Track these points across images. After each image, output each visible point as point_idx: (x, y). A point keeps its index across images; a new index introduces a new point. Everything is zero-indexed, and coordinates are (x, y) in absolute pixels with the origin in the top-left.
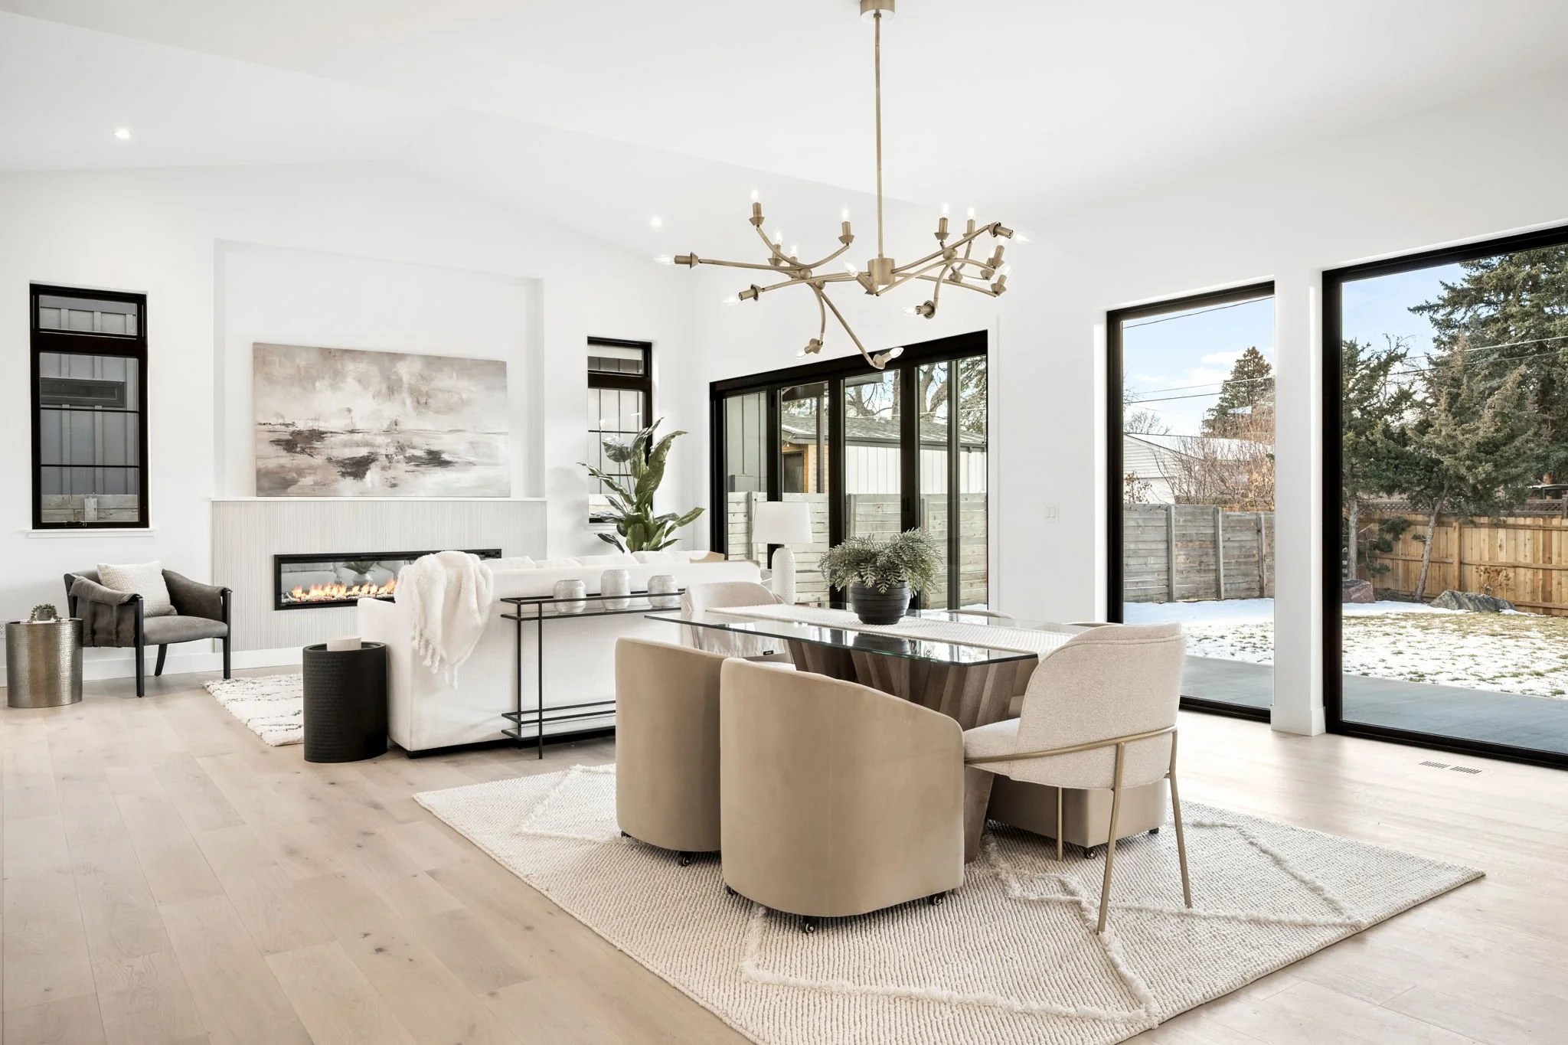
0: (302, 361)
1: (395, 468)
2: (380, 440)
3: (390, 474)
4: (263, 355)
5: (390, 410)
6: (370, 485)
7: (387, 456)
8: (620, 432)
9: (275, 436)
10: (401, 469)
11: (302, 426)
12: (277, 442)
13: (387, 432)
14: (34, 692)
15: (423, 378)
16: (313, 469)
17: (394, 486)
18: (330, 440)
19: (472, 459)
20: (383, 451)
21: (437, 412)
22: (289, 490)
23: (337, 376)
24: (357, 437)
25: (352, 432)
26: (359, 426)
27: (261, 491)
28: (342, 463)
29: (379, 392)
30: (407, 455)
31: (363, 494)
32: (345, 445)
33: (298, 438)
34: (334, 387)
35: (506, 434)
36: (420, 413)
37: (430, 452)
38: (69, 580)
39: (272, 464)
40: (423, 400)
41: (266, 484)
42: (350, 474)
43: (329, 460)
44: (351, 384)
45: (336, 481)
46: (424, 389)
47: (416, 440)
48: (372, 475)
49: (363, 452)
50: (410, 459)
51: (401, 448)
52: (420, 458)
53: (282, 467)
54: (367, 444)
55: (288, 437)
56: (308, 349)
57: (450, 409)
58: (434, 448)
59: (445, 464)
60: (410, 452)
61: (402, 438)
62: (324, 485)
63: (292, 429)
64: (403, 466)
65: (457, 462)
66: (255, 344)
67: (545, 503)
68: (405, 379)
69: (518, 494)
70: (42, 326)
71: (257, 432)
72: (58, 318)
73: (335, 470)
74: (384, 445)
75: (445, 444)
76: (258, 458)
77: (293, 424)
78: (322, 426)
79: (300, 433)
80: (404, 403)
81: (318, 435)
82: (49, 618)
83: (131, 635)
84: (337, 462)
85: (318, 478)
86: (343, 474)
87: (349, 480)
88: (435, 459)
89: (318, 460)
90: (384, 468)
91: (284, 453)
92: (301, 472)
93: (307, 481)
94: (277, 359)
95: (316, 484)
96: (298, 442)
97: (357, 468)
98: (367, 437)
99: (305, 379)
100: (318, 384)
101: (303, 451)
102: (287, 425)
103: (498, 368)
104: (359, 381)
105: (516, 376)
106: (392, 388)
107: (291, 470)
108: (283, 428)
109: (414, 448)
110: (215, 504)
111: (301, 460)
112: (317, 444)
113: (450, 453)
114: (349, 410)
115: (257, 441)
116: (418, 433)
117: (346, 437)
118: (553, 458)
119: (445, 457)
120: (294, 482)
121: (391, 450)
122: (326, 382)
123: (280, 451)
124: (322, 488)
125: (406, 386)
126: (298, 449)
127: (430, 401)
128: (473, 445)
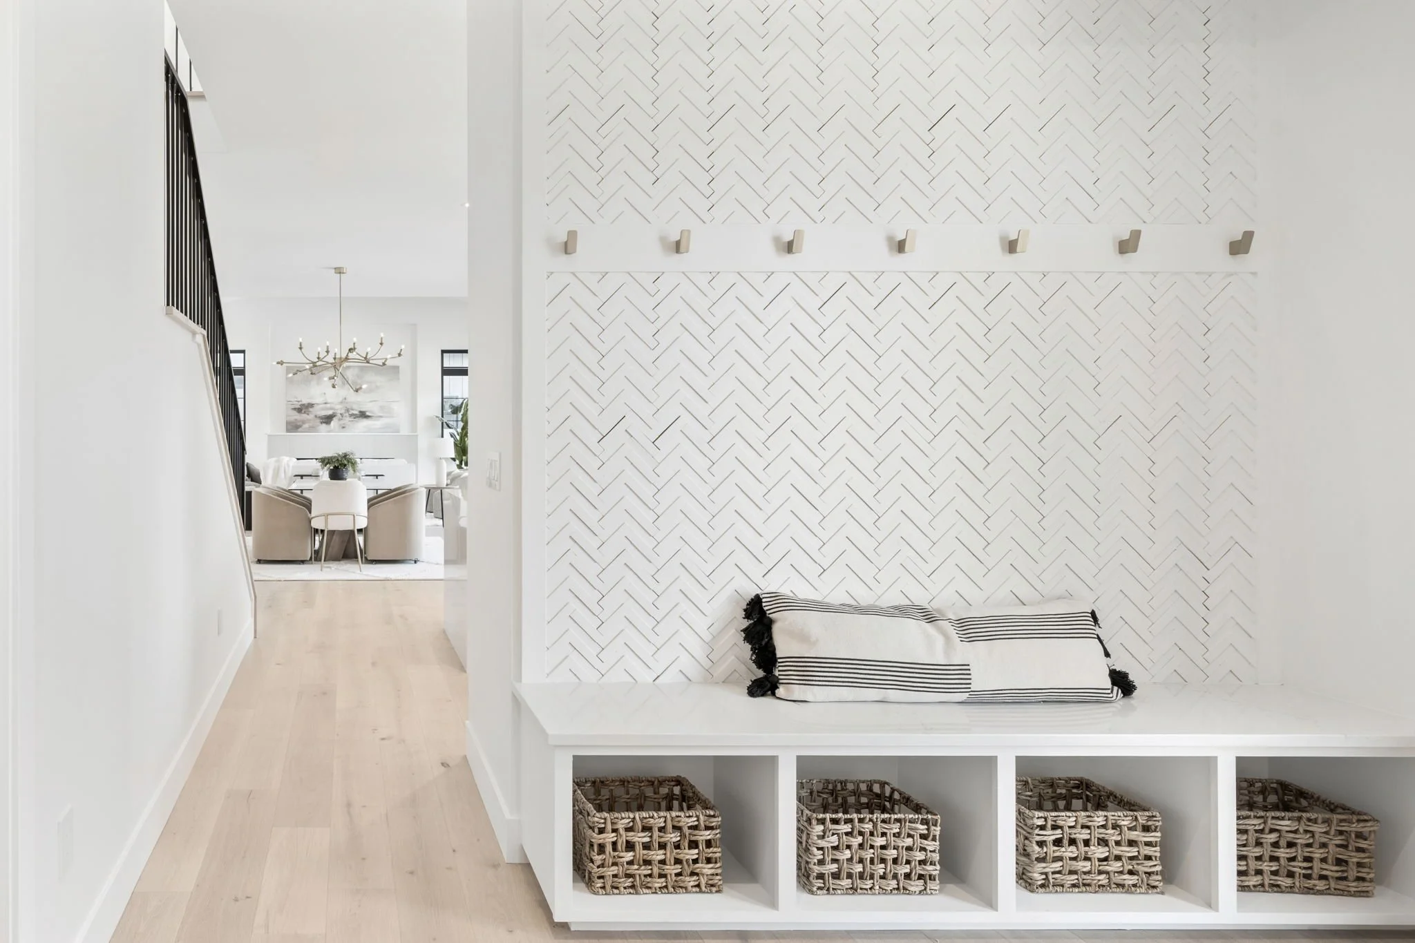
1: (344, 419)
2: (338, 407)
3: (342, 422)
5: (343, 393)
6: (332, 427)
7: (341, 414)
9: (293, 407)
10: (347, 419)
11: (305, 401)
12: (295, 409)
13: (341, 403)
16: (309, 421)
17: (343, 427)
18: (316, 407)
19: (381, 414)
20: (339, 412)
21: (364, 393)
22: (299, 430)
24: (328, 405)
25: (326, 403)
26: (329, 401)
27: (288, 431)
28: (321, 418)
31: (329, 432)
32: (323, 409)
33: (303, 407)
35: (398, 401)
36: (357, 393)
37: (360, 412)
39: (292, 419)
40: (358, 387)
41: (290, 427)
42: (324, 422)
43: (316, 416)
45: (318, 426)
47: (355, 407)
48: (334, 423)
49: (330, 412)
50: (351, 415)
51: (348, 410)
52: (356, 414)
53: (296, 420)
54: (331, 409)
55: (298, 406)
57: (370, 390)
58: (362, 410)
59: (368, 417)
60: (351, 412)
61: (348, 406)
62: (313, 427)
63: (300, 403)
64: (348, 419)
65: (373, 416)
67: (417, 436)
68: (350, 378)
69: (405, 431)
71: (288, 405)
73: (318, 420)
74: (339, 409)
75: (368, 408)
76: (287, 416)
77: (301, 401)
78: (314, 401)
79: (304, 405)
80: (349, 389)
81: (311, 405)
84: (319, 417)
85: (311, 425)
86: (321, 423)
87: (324, 425)
88: (363, 415)
89: (311, 416)
90: (339, 420)
91: (297, 413)
92: (304, 422)
93: (306, 426)
95: (310, 427)
96: (303, 409)
97: (328, 419)
98: (333, 405)
99: (306, 381)
100: (311, 383)
101: (305, 413)
102: (299, 401)
103: (395, 368)
105: (405, 373)
107: (299, 421)
108: (297, 402)
109: (353, 410)
110: (269, 435)
111: (304, 416)
112: (311, 409)
113: (370, 412)
114: (324, 394)
115: (288, 409)
116: (355, 402)
117: (323, 405)
118: (421, 414)
119: (368, 414)
120: (300, 426)
121: (343, 411)
122: (314, 381)
123: (295, 413)
124: (312, 429)
126: (303, 412)
127: (361, 387)
128: (382, 408)
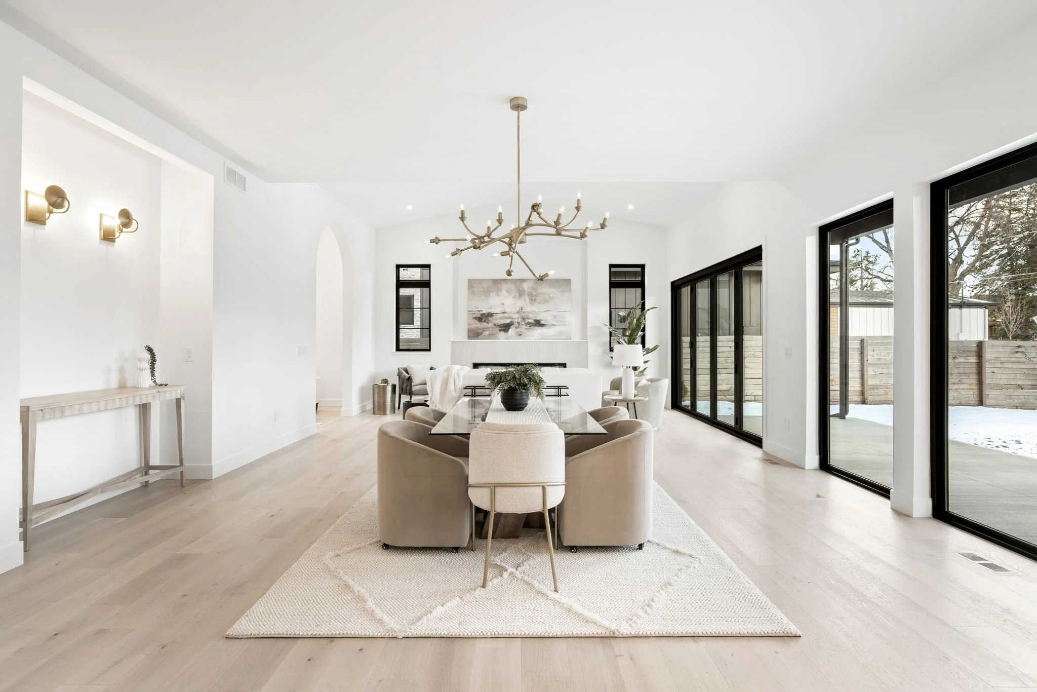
0: (485, 285)
1: (521, 328)
2: (515, 316)
3: (518, 330)
4: (471, 283)
5: (520, 303)
6: (510, 335)
7: (518, 322)
8: (625, 308)
9: (474, 316)
10: (524, 327)
11: (485, 311)
12: (476, 318)
13: (518, 312)
14: (391, 412)
15: (534, 289)
16: (488, 329)
17: (520, 335)
18: (495, 317)
19: (554, 323)
20: (516, 321)
21: (539, 303)
22: (479, 337)
23: (499, 290)
24: (506, 315)
25: (504, 313)
26: (507, 311)
27: (470, 337)
28: (499, 326)
29: (515, 296)
30: (526, 322)
31: (507, 339)
32: (501, 318)
33: (484, 316)
34: (497, 295)
35: (570, 311)
36: (532, 304)
37: (536, 321)
38: (399, 369)
39: (473, 327)
40: (533, 298)
41: (471, 335)
42: (503, 330)
43: (495, 325)
44: (504, 293)
45: (497, 333)
46: (534, 293)
47: (530, 316)
48: (512, 331)
49: (508, 321)
50: (527, 324)
51: (524, 319)
52: (532, 323)
53: (477, 328)
54: (510, 318)
55: (479, 316)
56: (488, 280)
57: (545, 301)
58: (538, 319)
59: (542, 325)
60: (527, 321)
61: (524, 315)
62: (492, 335)
63: (481, 312)
65: (547, 325)
66: (469, 280)
67: (587, 342)
68: (526, 290)
69: (576, 338)
70: (401, 279)
71: (468, 314)
72: (406, 275)
73: (497, 329)
74: (517, 318)
75: (543, 317)
76: (469, 325)
77: (481, 311)
78: (492, 311)
79: (484, 314)
80: (525, 300)
81: (490, 315)
82: (385, 383)
83: (408, 392)
84: (498, 325)
85: (490, 332)
86: (500, 331)
87: (502, 333)
88: (538, 323)
89: (491, 325)
90: (516, 328)
92: (484, 330)
93: (486, 333)
94: (476, 285)
95: (489, 334)
96: (483, 318)
97: (506, 328)
98: (510, 315)
99: (487, 293)
100: (491, 294)
101: (485, 321)
102: (479, 311)
103: (568, 281)
104: (508, 292)
105: (576, 285)
106: (521, 293)
107: (480, 329)
108: (478, 312)
109: (528, 319)
110: (453, 342)
111: (484, 325)
112: (490, 318)
113: (544, 321)
114: (503, 304)
115: (469, 318)
116: (531, 312)
117: (502, 315)
118: (591, 322)
119: (542, 322)
120: (481, 334)
121: (520, 320)
122: (494, 293)
123: (477, 322)
124: (492, 336)
125: (526, 293)
126: (483, 321)
127: (536, 298)
128: (555, 317)
